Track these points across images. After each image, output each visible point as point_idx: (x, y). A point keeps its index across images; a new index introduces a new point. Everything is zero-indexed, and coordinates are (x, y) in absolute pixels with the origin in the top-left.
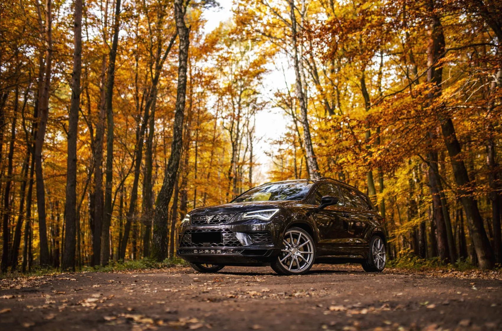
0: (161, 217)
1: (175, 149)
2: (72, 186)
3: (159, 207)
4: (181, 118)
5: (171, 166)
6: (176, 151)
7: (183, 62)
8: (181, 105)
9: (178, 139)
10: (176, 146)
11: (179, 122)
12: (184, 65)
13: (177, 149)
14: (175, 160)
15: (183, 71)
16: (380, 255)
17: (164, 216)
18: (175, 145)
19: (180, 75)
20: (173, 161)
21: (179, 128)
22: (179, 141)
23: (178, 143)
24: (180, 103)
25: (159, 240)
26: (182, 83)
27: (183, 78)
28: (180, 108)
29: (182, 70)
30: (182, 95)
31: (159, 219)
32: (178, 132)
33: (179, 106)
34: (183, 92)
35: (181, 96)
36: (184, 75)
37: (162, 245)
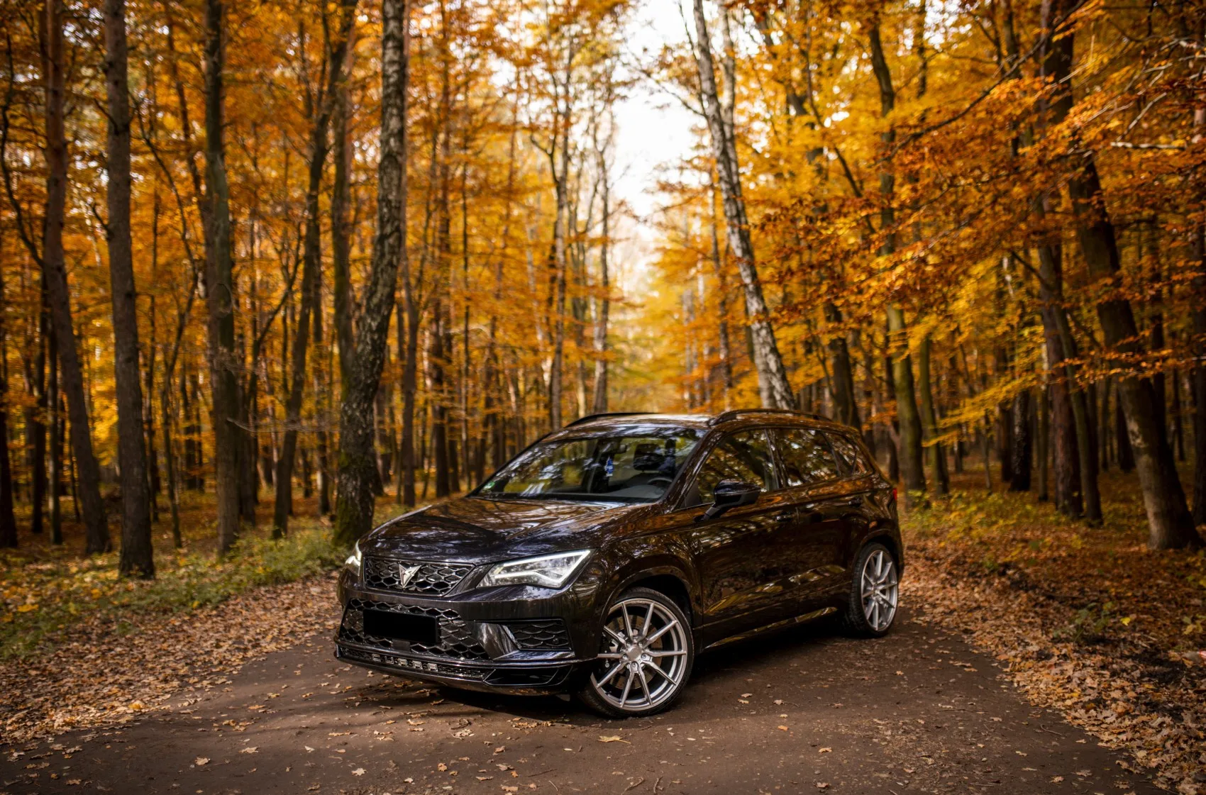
0: (356, 432)
1: (383, 255)
3: (350, 407)
4: (395, 173)
5: (375, 300)
6: (385, 262)
7: (392, 24)
8: (392, 141)
9: (388, 229)
10: (386, 249)
11: (389, 183)
12: (396, 32)
13: (388, 257)
14: (385, 285)
15: (394, 47)
17: (364, 429)
18: (383, 246)
19: (387, 58)
20: (380, 288)
21: (389, 202)
22: (392, 234)
23: (391, 240)
24: (390, 135)
25: (355, 488)
26: (392, 80)
27: (395, 67)
28: (390, 150)
29: (390, 44)
30: (395, 111)
31: (351, 436)
32: (390, 210)
33: (387, 142)
34: (395, 106)
35: (392, 115)
36: (396, 59)
37: (361, 501)
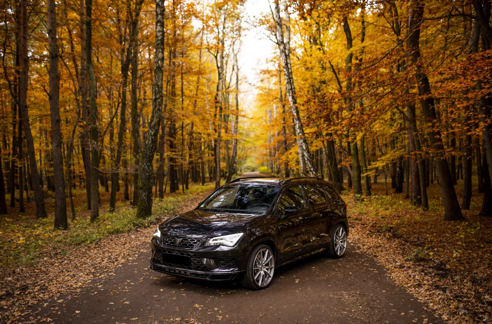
0: (145, 174)
1: (156, 106)
2: (57, 146)
3: (143, 164)
4: (160, 75)
5: (153, 124)
6: (157, 109)
7: (160, 16)
8: (159, 62)
11: (158, 78)
12: (161, 19)
13: (158, 107)
14: (157, 118)
15: (160, 25)
16: (342, 242)
17: (148, 173)
18: (156, 103)
19: (158, 30)
20: (155, 119)
21: (159, 85)
22: (159, 97)
23: (159, 100)
24: (159, 60)
25: (145, 195)
26: (159, 38)
27: (161, 33)
28: (159, 65)
30: (160, 50)
31: (144, 175)
32: (159, 89)
33: (158, 62)
34: (161, 48)
35: (159, 52)
36: (161, 30)
37: (147, 200)
